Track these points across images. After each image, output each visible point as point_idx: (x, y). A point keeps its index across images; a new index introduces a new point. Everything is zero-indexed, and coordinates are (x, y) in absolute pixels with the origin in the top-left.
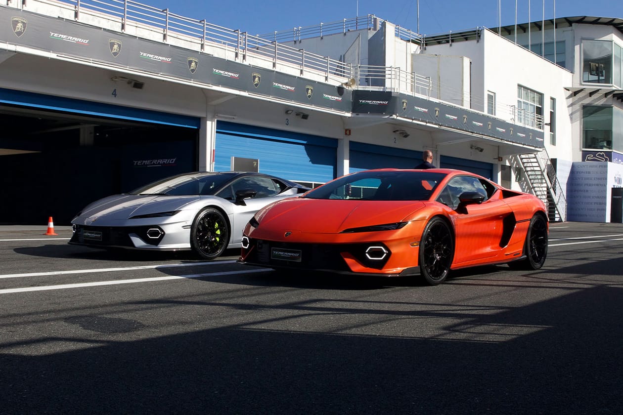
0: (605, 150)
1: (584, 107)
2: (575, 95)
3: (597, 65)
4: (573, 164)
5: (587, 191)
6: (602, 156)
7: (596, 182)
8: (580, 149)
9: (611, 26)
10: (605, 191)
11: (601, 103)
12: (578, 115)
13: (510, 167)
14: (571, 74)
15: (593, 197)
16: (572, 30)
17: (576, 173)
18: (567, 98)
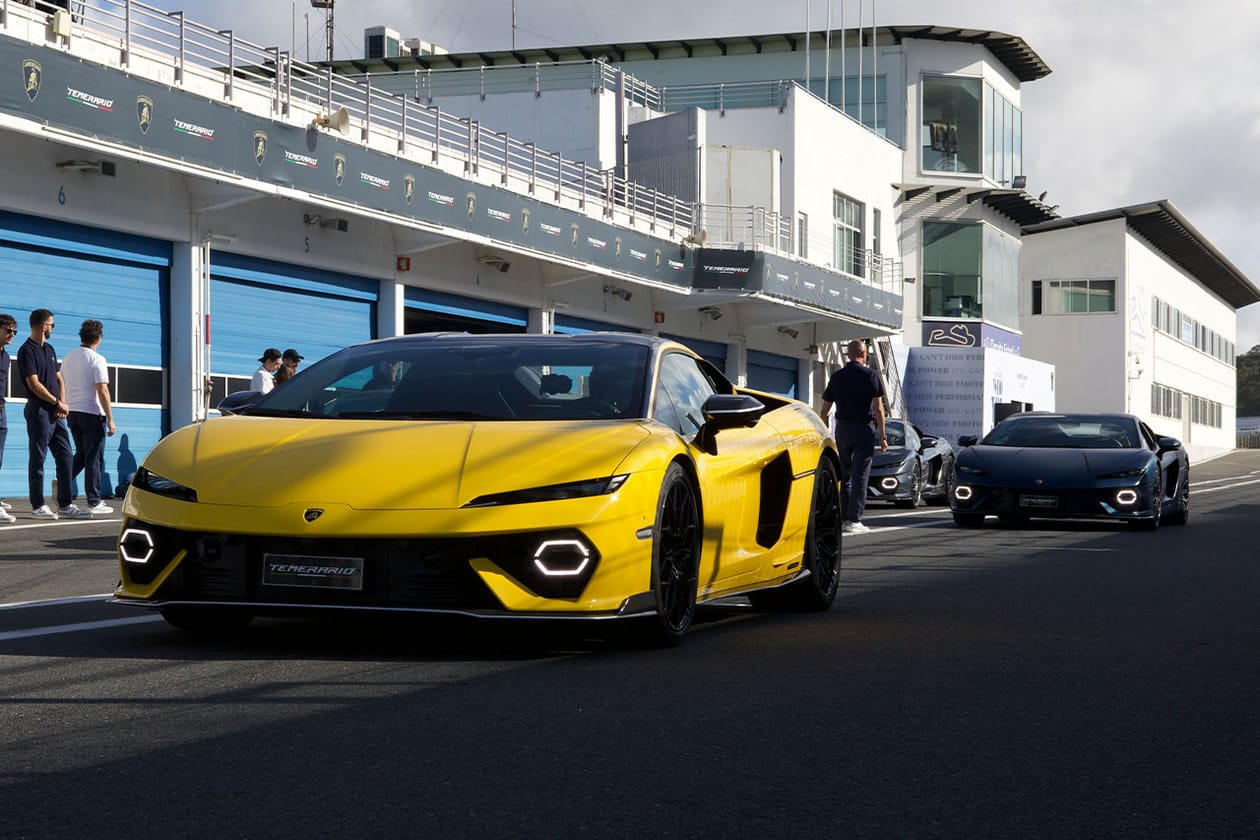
0: (964, 318)
1: (926, 224)
2: (907, 199)
3: (945, 127)
4: (910, 350)
5: (941, 410)
6: (962, 332)
7: (960, 391)
8: (919, 318)
9: (980, 45)
10: (981, 410)
11: (958, 216)
12: (915, 239)
13: (822, 363)
14: (900, 152)
15: (954, 423)
16: (901, 52)
17: (917, 370)
18: (896, 204)
